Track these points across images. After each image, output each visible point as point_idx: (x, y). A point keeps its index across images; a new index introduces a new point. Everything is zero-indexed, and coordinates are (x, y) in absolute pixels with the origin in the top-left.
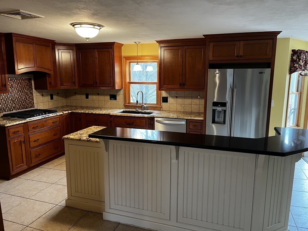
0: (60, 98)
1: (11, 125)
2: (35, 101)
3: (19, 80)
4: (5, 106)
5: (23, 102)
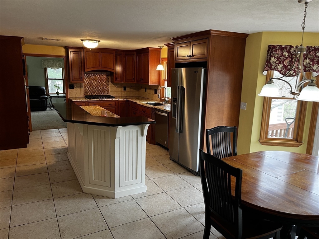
0: (132, 90)
1: (76, 101)
2: (110, 90)
3: (99, 76)
4: (88, 90)
5: (101, 90)
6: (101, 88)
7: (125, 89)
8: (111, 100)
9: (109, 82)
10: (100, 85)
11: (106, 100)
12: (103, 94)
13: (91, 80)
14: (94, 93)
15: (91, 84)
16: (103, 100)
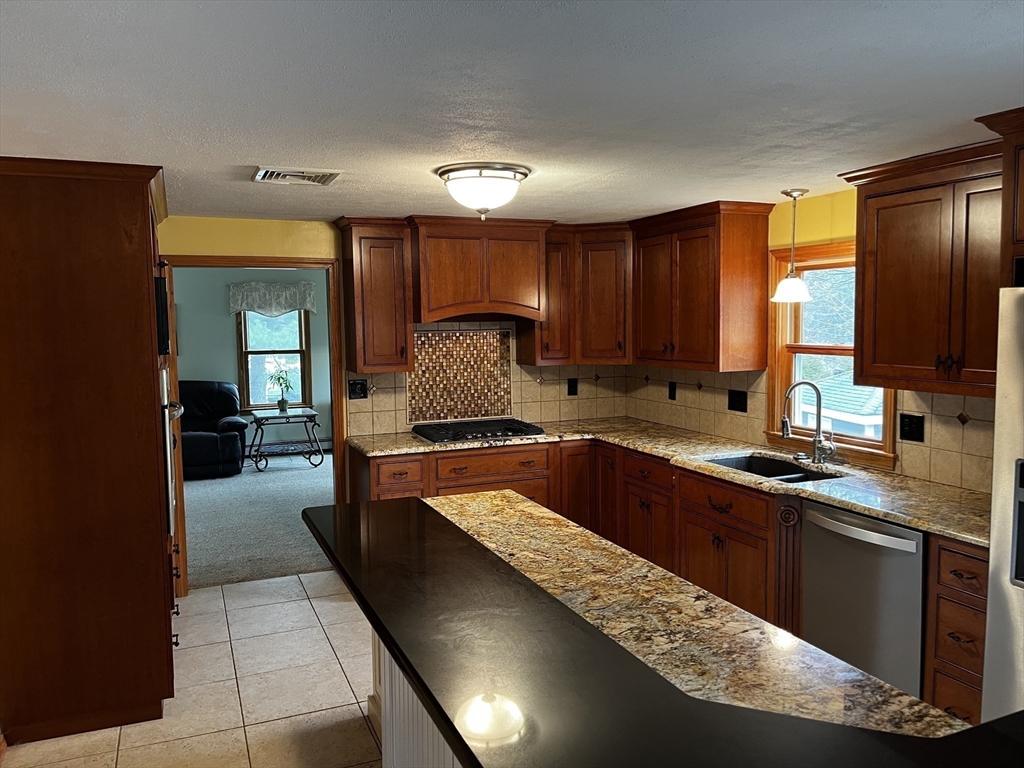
0: (603, 393)
1: (383, 454)
2: (515, 396)
3: (471, 338)
4: (424, 403)
5: (479, 398)
6: (476, 391)
7: (573, 391)
8: (529, 441)
9: (509, 361)
10: (476, 376)
11: (508, 443)
12: (486, 414)
13: (438, 357)
14: (451, 410)
15: (438, 374)
16: (497, 447)
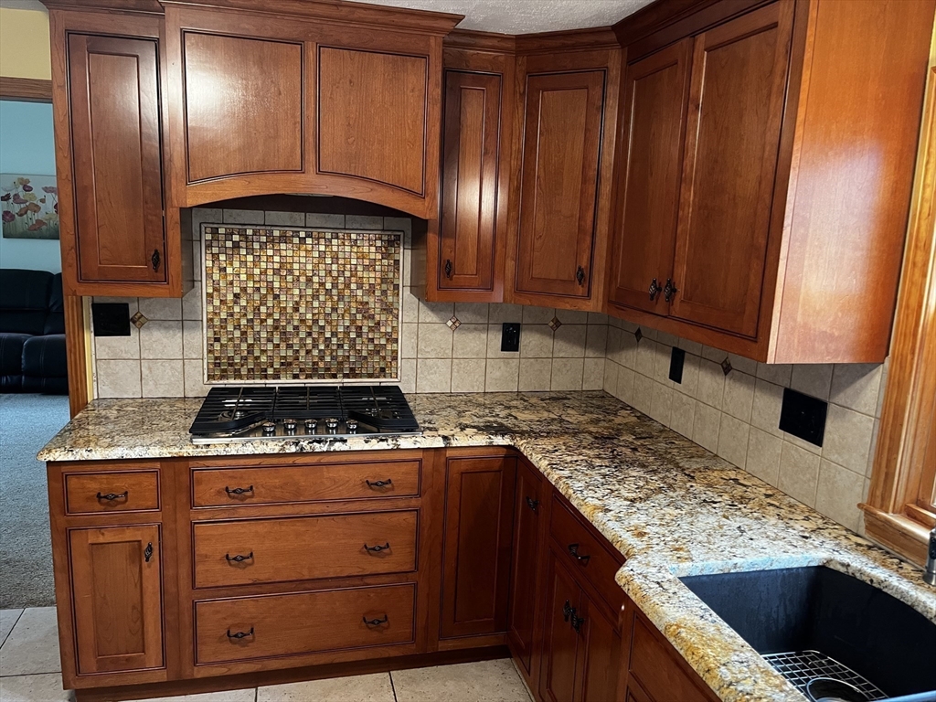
0: (564, 349)
7: (510, 343)
8: (383, 445)
9: (397, 287)
12: (352, 375)
